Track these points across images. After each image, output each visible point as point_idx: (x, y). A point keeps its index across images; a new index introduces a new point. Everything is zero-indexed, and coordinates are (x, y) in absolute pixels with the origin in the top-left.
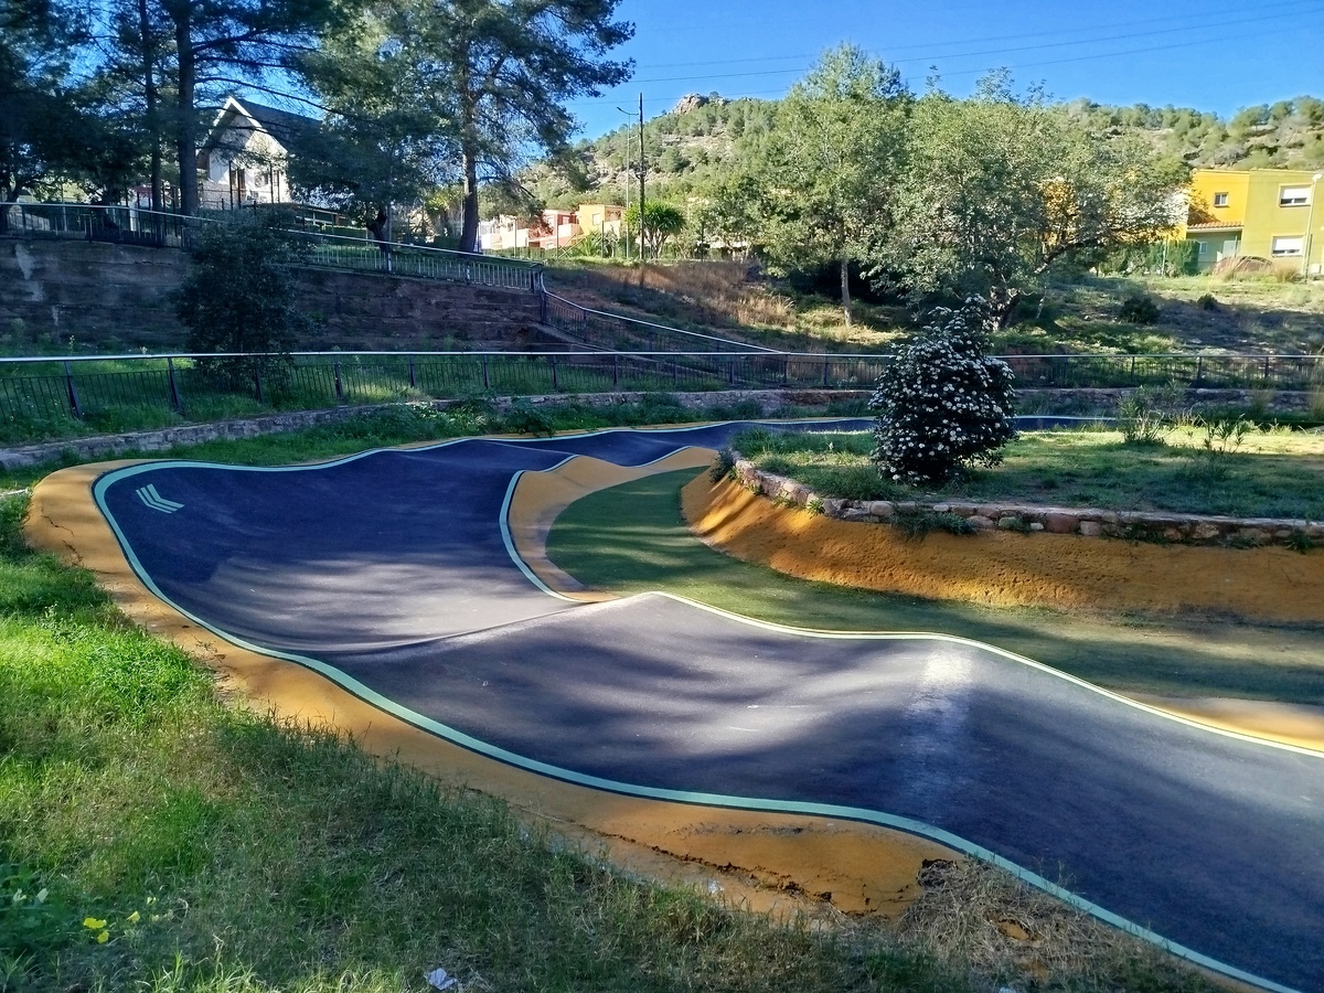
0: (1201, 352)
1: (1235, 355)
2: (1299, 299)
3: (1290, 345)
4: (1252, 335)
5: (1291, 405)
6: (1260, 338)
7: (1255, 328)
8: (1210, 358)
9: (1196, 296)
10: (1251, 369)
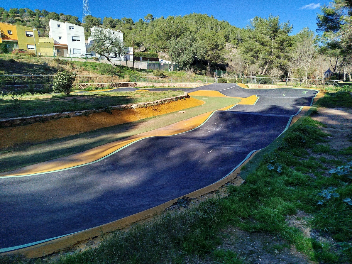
0: (13, 75)
1: (23, 76)
2: (36, 61)
3: (37, 73)
4: (26, 70)
5: (40, 88)
6: (29, 71)
7: (27, 68)
8: (16, 76)
9: (8, 59)
10: (28, 79)
